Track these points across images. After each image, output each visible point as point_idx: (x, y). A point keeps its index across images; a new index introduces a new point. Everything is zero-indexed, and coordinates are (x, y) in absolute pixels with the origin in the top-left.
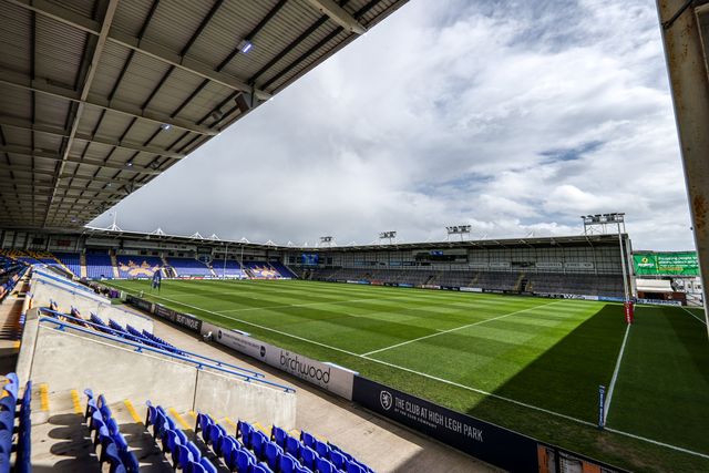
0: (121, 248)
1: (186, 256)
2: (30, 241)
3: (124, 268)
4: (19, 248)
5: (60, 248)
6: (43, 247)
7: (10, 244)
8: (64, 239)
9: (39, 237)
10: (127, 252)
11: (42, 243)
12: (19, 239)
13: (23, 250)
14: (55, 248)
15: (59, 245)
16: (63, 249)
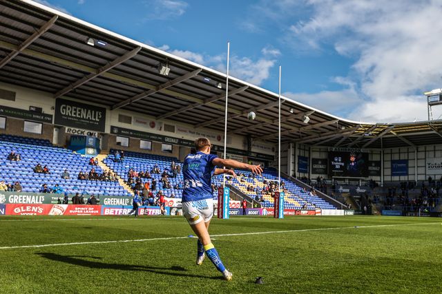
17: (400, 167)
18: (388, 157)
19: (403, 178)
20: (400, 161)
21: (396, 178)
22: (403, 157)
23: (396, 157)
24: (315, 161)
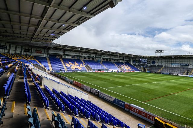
0: (64, 55)
1: (91, 59)
2: (23, 50)
3: (68, 65)
4: (18, 54)
5: (37, 54)
6: (29, 54)
7: (13, 52)
8: (39, 49)
9: (27, 48)
10: (67, 57)
11: (29, 52)
12: (18, 49)
13: (20, 55)
14: (35, 54)
15: (37, 52)
16: (38, 55)
17: (154, 62)
18: (151, 60)
19: (154, 65)
20: (154, 61)
21: (153, 65)
22: (154, 60)
23: (153, 60)
24: (137, 61)
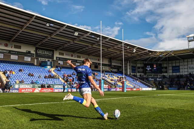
17: (176, 69)
19: (178, 74)
21: (174, 74)
22: (177, 65)
23: (174, 65)
24: (139, 68)
